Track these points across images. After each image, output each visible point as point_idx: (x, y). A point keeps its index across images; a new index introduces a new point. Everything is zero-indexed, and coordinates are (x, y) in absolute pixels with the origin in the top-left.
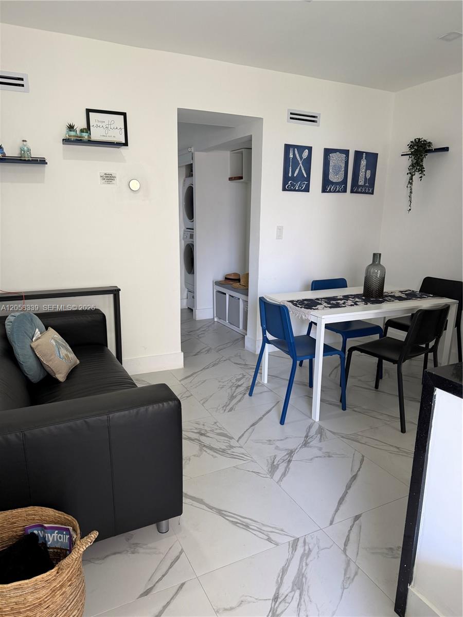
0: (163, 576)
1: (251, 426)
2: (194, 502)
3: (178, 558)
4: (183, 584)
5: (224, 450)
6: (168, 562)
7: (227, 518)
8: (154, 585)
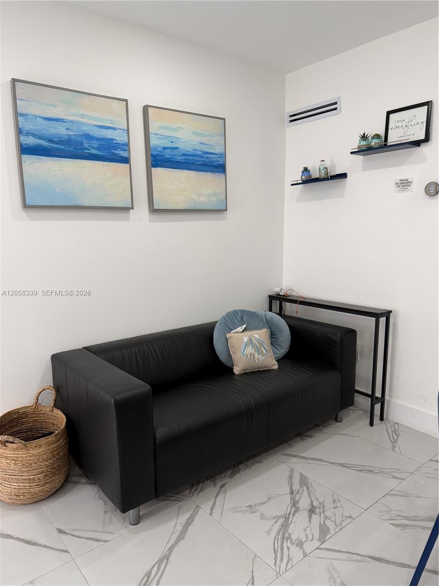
0: (78, 537)
1: (369, 557)
2: (178, 533)
3: (99, 540)
4: (67, 552)
5: (289, 538)
6: (93, 535)
7: (157, 566)
8: (68, 534)
